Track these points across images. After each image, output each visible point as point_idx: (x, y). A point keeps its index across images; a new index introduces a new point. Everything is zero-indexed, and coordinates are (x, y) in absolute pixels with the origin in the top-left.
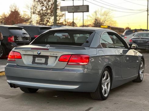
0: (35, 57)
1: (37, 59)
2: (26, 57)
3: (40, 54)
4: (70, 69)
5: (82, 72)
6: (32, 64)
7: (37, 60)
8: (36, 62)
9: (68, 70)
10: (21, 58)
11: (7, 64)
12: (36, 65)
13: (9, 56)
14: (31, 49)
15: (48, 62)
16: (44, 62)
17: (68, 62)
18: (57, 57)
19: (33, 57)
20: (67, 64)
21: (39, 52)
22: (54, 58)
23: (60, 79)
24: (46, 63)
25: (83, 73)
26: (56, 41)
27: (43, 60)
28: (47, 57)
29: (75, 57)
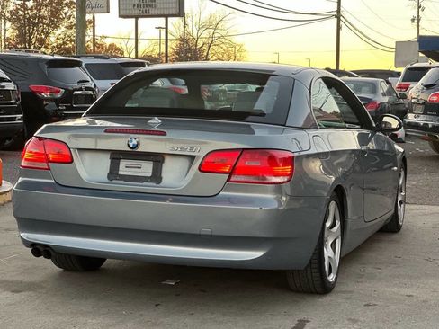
0: (116, 156)
1: (123, 164)
2: (87, 156)
3: (136, 146)
4: (235, 197)
5: (275, 205)
6: (107, 180)
7: (125, 168)
8: (120, 173)
9: (230, 200)
10: (72, 161)
11: (20, 179)
12: (122, 182)
13: (27, 155)
14: (106, 131)
15: (163, 175)
16: (150, 175)
17: (231, 174)
18: (192, 158)
19: (112, 158)
20: (228, 180)
21: (135, 142)
22: (184, 162)
23: (206, 230)
24: (156, 177)
25: (277, 209)
26: (168, 106)
27: (146, 168)
28: (157, 159)
29: (253, 159)
